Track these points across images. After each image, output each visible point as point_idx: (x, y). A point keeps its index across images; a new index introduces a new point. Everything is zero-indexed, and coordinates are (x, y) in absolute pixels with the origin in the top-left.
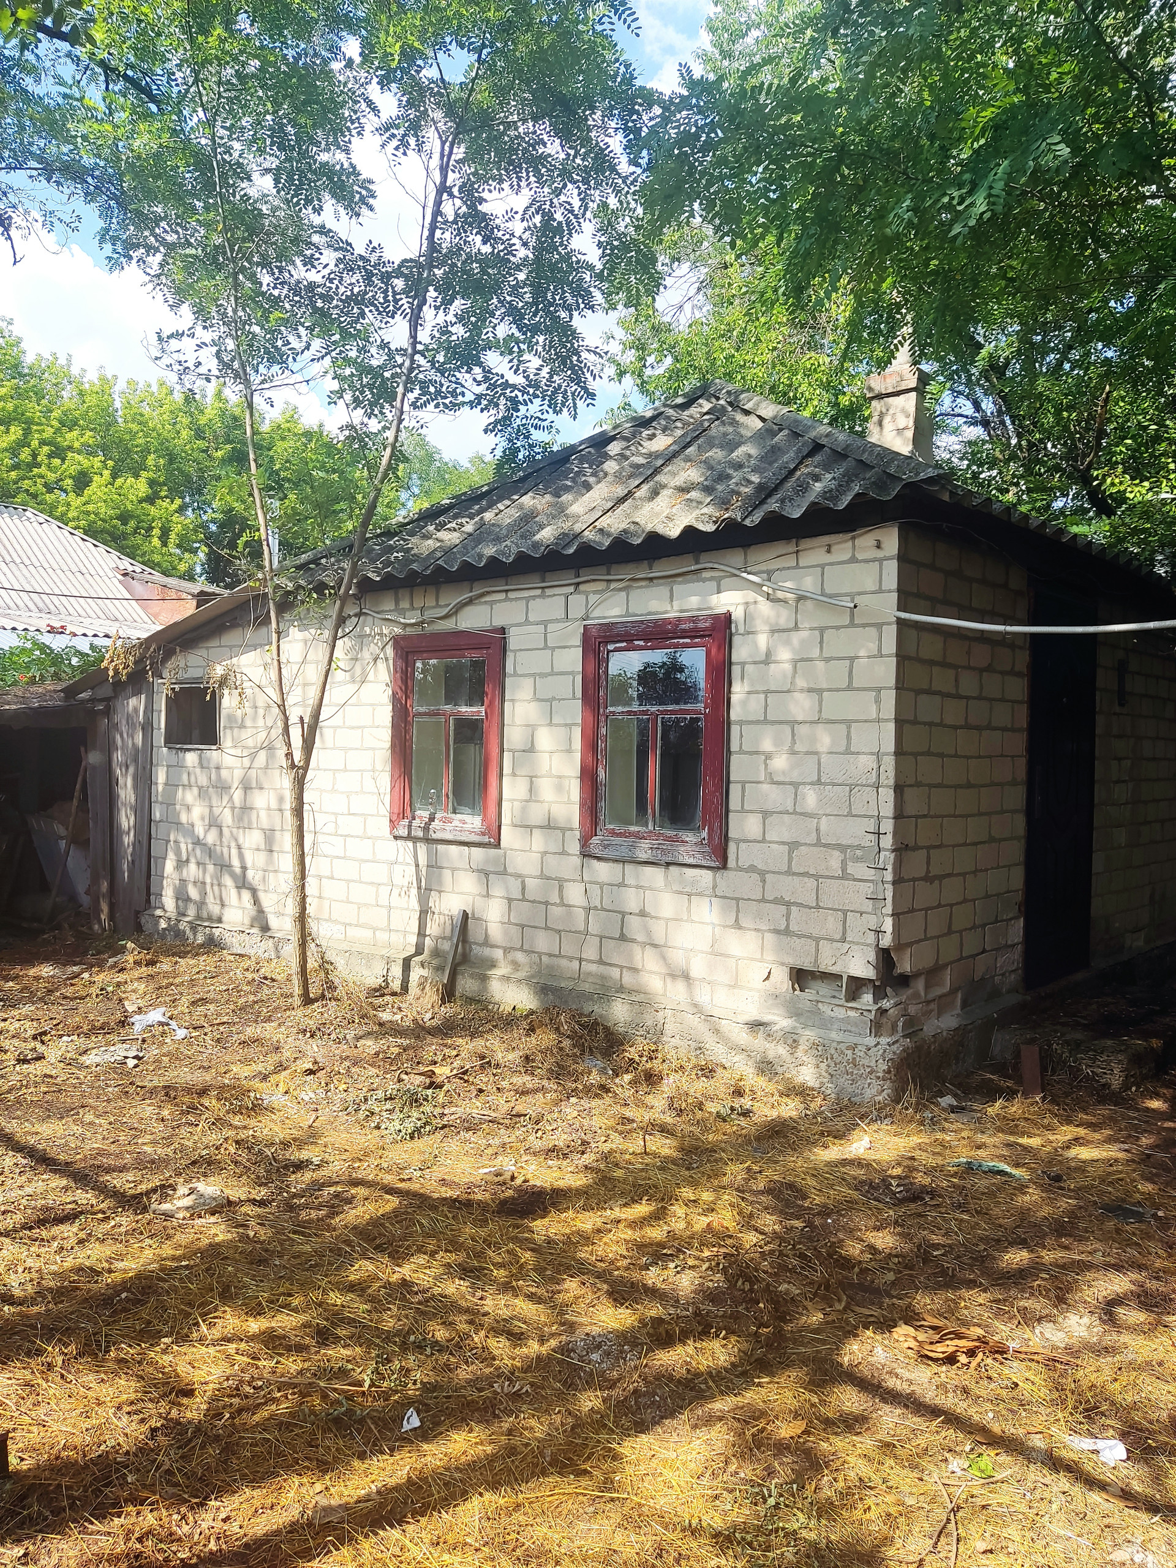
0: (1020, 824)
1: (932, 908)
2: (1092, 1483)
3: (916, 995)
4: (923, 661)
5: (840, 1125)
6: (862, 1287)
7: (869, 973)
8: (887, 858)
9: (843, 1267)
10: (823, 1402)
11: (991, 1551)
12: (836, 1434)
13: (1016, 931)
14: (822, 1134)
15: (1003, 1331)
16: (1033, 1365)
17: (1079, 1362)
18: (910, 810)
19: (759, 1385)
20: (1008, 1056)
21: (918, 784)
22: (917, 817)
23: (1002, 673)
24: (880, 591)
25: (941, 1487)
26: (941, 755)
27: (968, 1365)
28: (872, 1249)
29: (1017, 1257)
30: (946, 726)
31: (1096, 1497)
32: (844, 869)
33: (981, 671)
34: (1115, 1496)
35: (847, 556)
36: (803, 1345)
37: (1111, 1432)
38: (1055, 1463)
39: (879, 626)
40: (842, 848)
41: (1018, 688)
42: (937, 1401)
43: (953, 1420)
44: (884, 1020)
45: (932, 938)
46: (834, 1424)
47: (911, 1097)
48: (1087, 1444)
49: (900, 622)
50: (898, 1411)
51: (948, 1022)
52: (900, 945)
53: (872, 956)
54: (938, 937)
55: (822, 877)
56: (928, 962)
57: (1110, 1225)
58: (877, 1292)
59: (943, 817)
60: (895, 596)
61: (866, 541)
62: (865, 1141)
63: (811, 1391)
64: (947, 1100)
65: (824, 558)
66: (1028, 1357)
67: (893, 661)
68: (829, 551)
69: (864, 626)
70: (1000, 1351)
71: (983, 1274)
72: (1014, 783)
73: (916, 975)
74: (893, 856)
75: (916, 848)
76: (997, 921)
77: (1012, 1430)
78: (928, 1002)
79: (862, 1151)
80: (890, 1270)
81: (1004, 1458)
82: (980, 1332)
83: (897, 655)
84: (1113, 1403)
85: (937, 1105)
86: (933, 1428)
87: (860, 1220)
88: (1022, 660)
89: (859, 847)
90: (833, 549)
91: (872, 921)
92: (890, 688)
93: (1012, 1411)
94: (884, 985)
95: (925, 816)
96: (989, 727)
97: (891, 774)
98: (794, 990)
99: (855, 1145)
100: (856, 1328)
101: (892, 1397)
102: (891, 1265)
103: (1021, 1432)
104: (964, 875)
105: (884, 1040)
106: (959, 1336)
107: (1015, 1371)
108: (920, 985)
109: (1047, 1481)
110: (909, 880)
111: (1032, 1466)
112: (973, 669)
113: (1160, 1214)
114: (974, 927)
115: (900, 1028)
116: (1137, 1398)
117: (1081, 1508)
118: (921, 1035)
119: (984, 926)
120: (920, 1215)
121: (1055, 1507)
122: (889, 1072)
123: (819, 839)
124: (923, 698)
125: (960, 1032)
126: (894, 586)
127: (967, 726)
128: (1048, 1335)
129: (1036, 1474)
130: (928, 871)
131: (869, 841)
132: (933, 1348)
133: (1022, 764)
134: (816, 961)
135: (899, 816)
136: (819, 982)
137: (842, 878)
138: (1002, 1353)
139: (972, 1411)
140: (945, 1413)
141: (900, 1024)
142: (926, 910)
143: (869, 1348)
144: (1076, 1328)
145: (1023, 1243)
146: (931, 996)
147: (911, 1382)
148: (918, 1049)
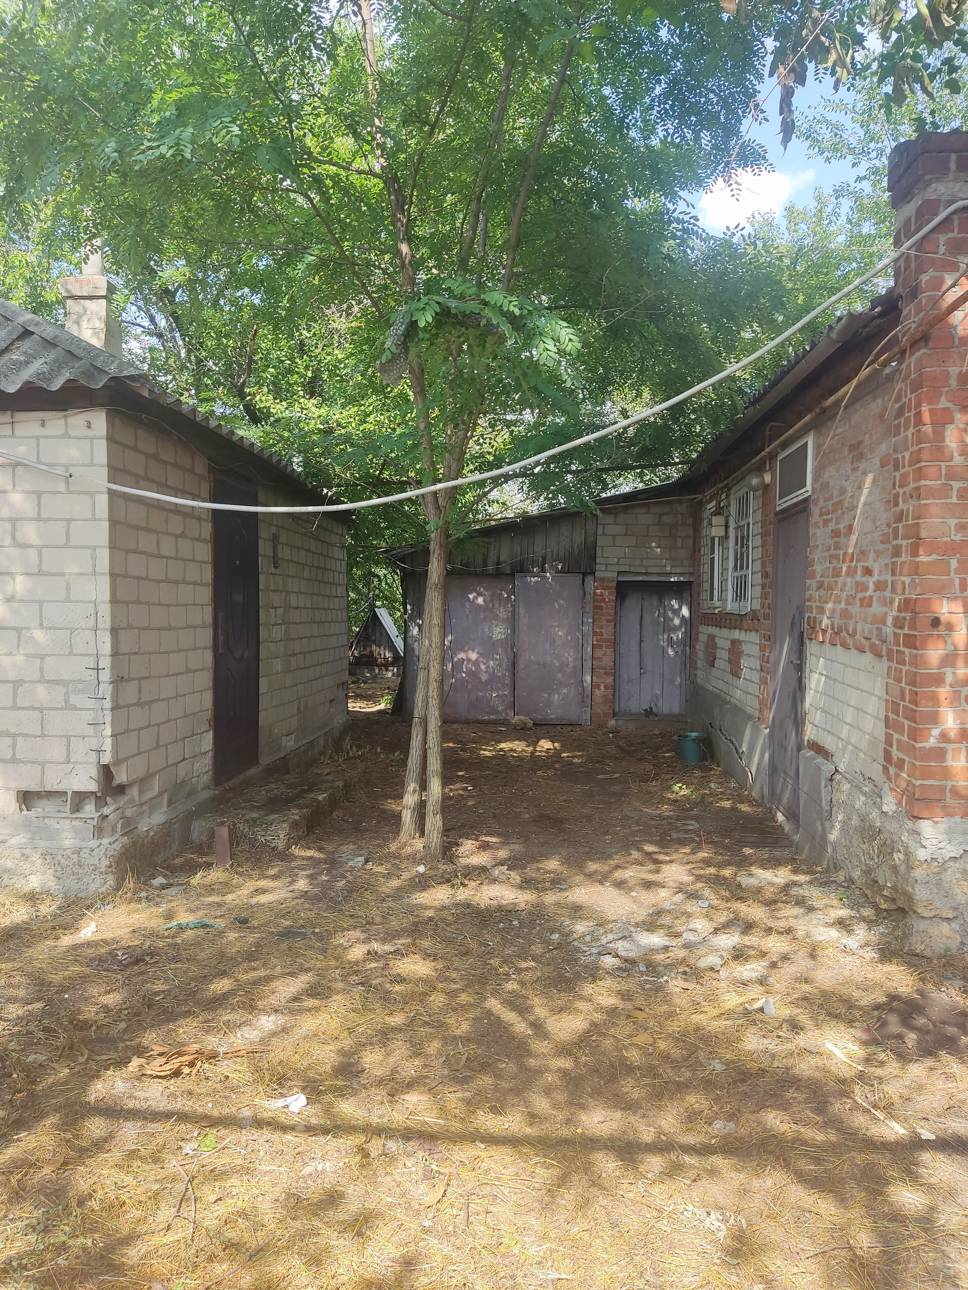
0: (208, 658)
1: (143, 728)
2: (285, 1128)
3: (132, 800)
4: (130, 526)
5: (69, 919)
6: (99, 1040)
7: (93, 787)
8: (106, 689)
9: (82, 1029)
10: (77, 1137)
11: (220, 1199)
12: (91, 1157)
13: (207, 743)
14: (54, 928)
15: (212, 1042)
16: (239, 1060)
17: (270, 1048)
18: (124, 649)
19: (19, 1140)
20: (204, 839)
21: (130, 627)
22: (129, 654)
23: (192, 539)
24: (92, 465)
25: (180, 1168)
26: (148, 604)
27: (189, 1074)
28: (106, 1009)
29: (222, 985)
30: (151, 580)
31: (289, 1137)
32: (67, 701)
33: (177, 536)
34: (301, 1132)
35: (60, 431)
36: (54, 1097)
37: (296, 1089)
38: (259, 1123)
39: (92, 494)
40: (65, 683)
41: (205, 552)
42: (170, 1107)
43: (183, 1117)
44: (105, 824)
45: (144, 752)
46: (87, 1149)
47: (130, 884)
48: (280, 1103)
49: (111, 492)
50: (139, 1124)
51: (159, 818)
52: (118, 762)
53: (94, 772)
54: (148, 751)
55: (47, 709)
56: (141, 772)
57: (284, 946)
58: (113, 1040)
59: (150, 653)
60: (105, 470)
61: (77, 420)
62: (93, 926)
63: (65, 1131)
64: (159, 881)
65: (40, 431)
66: (235, 1054)
67: (106, 524)
68: (43, 425)
69: (79, 493)
70: (213, 1057)
71: (195, 1004)
72: (203, 626)
73: (131, 784)
74: (110, 687)
75: (130, 680)
76: (193, 735)
77: (227, 1111)
78: (142, 805)
79: (90, 934)
80: (121, 1021)
81: (223, 1132)
82: (196, 1047)
83: (109, 520)
84: (295, 1070)
85: (151, 886)
86: (168, 1128)
87: (93, 991)
88: (207, 529)
89: (81, 681)
90: (47, 424)
91: (94, 743)
92: (103, 547)
93: (226, 1097)
94: (105, 795)
95: (136, 653)
96: (184, 582)
97: (108, 619)
98: (21, 810)
99: (83, 932)
100: (98, 1071)
101: (134, 1115)
102: (123, 1017)
103: (234, 1110)
104: (168, 699)
105: (106, 841)
106: (180, 1054)
107: (225, 1067)
108: (134, 792)
109: (254, 1138)
110: (124, 707)
111: (244, 1131)
112: (171, 535)
113: (317, 930)
114: (176, 741)
115: (119, 830)
116: (310, 1061)
117: (280, 1147)
118: (137, 831)
119: (184, 739)
120: (142, 973)
121: (262, 1153)
122: (111, 866)
123: (42, 676)
124: (132, 556)
125: (167, 825)
126: (105, 462)
127: (167, 581)
128: (246, 1036)
129: (245, 1135)
130: (140, 698)
131: (90, 675)
132: (162, 1068)
133: (209, 611)
134: (42, 782)
135: (115, 654)
136: (45, 801)
137: (65, 709)
138: (214, 1057)
139: (196, 1106)
140: (175, 1113)
141: (119, 826)
142: (139, 729)
143: (111, 1083)
144: (266, 1024)
145: (224, 974)
146: (144, 799)
147: (147, 1099)
148: (134, 843)
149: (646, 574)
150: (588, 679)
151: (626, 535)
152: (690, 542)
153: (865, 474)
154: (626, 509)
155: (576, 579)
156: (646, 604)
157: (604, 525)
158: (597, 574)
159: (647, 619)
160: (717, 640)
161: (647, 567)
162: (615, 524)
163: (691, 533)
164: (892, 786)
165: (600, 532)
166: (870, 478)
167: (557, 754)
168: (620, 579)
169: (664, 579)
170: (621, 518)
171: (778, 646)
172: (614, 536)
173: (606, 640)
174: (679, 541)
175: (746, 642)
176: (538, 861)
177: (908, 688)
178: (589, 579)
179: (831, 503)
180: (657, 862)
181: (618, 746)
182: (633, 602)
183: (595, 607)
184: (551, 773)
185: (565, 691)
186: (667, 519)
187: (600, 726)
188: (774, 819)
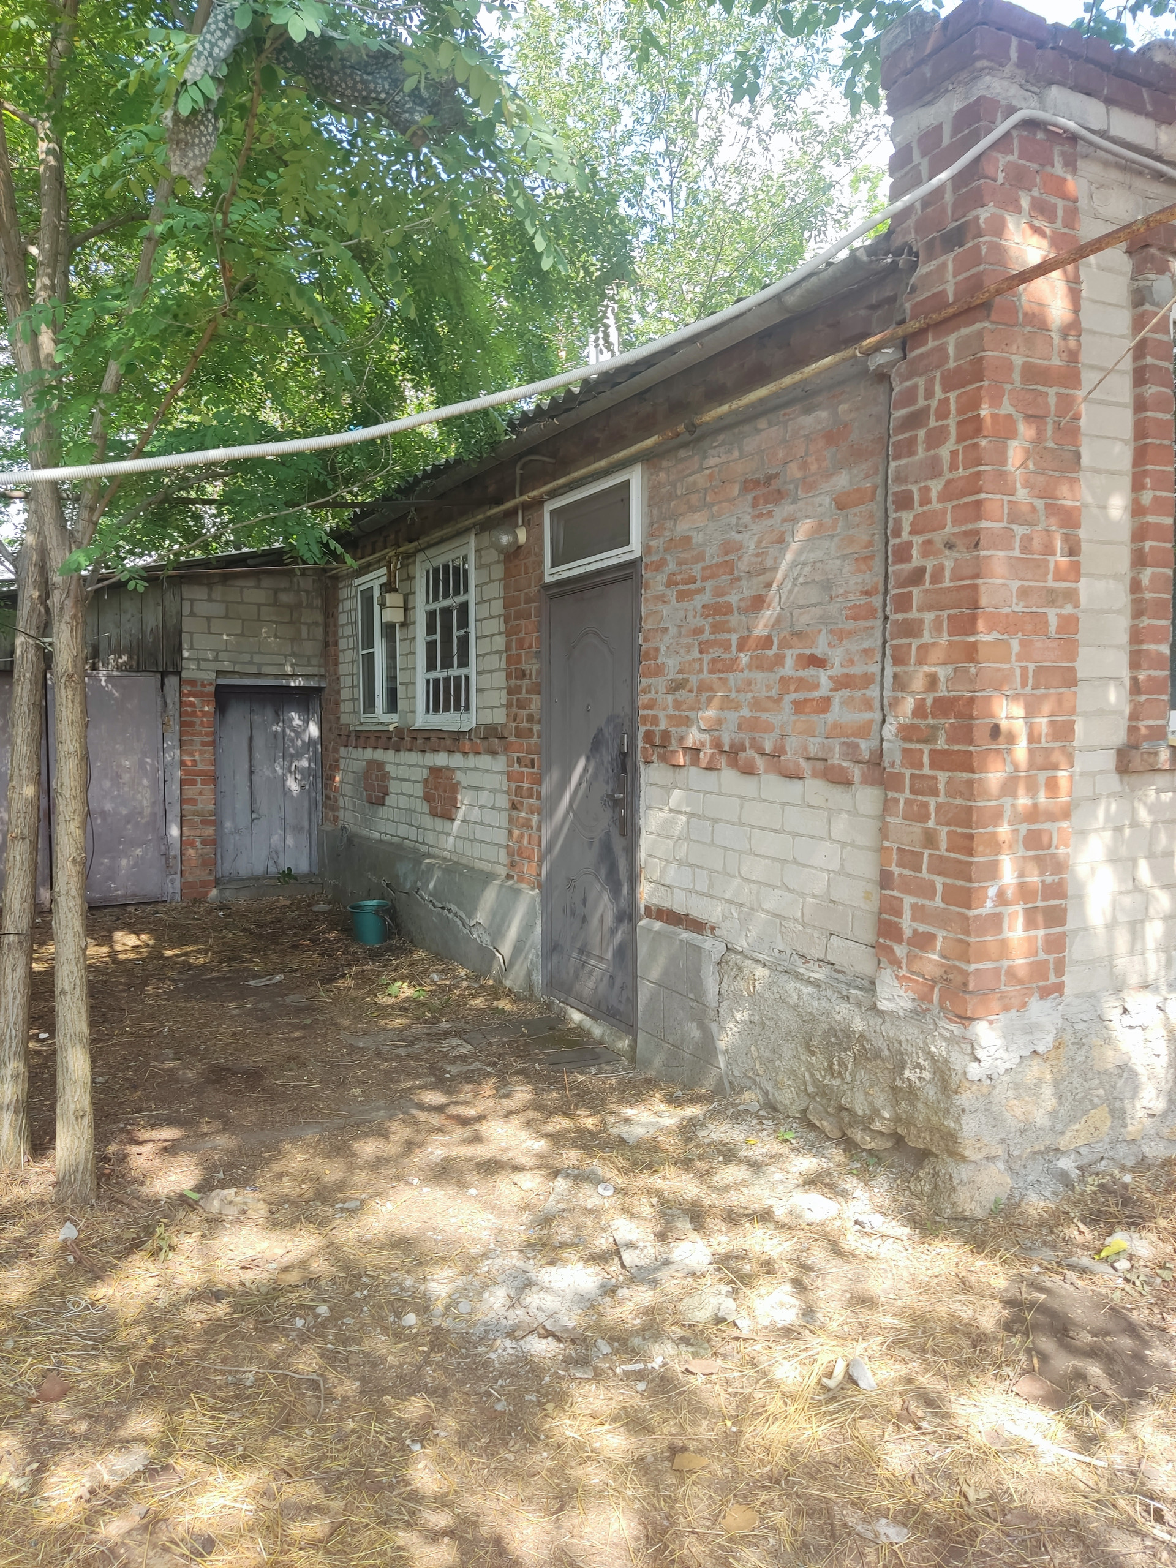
149: (259, 675)
150: (174, 831)
151: (227, 617)
152: (319, 631)
153: (793, 520)
154: (225, 579)
155: (151, 681)
156: (256, 718)
157: (192, 601)
158: (184, 674)
159: (259, 742)
160: (388, 768)
161: (260, 665)
162: (210, 600)
163: (320, 619)
164: (903, 972)
165: (186, 610)
166: (804, 528)
167: (155, 954)
168: (222, 681)
169: (284, 682)
170: (218, 592)
171: (555, 774)
172: (209, 619)
173: (201, 773)
174: (304, 630)
175: (465, 770)
176: (268, 1162)
177: (944, 830)
178: (172, 681)
179: (700, 565)
180: (465, 1122)
181: (244, 930)
182: (237, 714)
183: (182, 724)
184: (167, 986)
185: (139, 852)
186: (284, 598)
187: (197, 901)
188: (563, 1018)
